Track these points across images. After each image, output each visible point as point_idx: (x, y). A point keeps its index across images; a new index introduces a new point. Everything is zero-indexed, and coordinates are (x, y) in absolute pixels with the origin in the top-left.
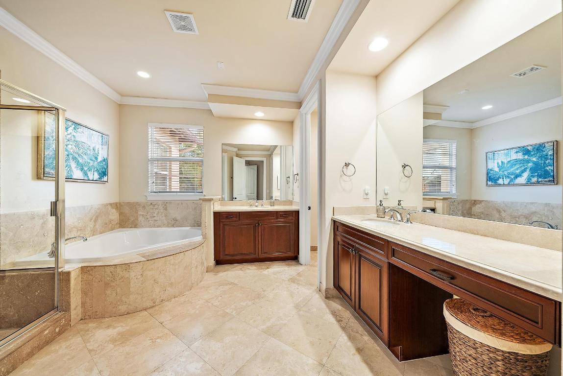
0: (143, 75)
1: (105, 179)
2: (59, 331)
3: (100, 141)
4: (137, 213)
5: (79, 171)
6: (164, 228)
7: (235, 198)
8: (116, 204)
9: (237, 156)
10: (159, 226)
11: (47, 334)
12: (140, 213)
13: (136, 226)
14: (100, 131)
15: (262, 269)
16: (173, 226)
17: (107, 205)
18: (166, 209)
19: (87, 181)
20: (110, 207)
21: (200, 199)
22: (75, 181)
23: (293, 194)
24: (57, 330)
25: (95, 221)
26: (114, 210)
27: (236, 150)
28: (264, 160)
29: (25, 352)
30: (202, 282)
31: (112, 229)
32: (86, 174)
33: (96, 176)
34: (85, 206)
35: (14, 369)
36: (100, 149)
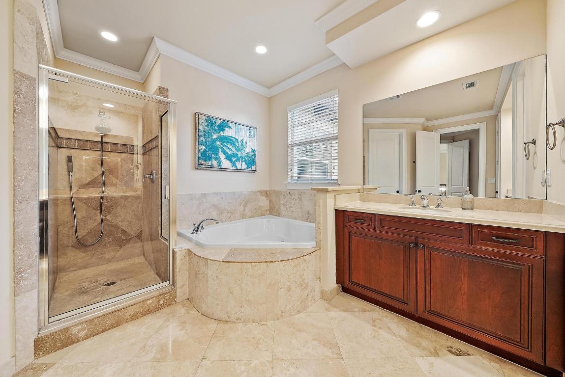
0: (261, 50)
1: (253, 168)
2: (163, 303)
3: (248, 134)
4: (280, 202)
5: (228, 162)
6: (300, 221)
7: (420, 191)
8: (266, 192)
9: (425, 129)
10: (295, 218)
11: (150, 304)
12: (282, 202)
13: (279, 215)
14: (247, 125)
15: (418, 346)
16: (307, 220)
17: (256, 192)
18: (301, 200)
19: (236, 170)
20: (259, 194)
21: (313, 189)
22: (225, 170)
23: (546, 184)
24: (161, 302)
25: (245, 206)
26: (264, 198)
27: (422, 121)
28: (482, 127)
29: (128, 314)
30: (301, 315)
31: (262, 215)
32: (234, 164)
33: (244, 166)
34: (235, 192)
35: (118, 326)
36: (248, 141)
